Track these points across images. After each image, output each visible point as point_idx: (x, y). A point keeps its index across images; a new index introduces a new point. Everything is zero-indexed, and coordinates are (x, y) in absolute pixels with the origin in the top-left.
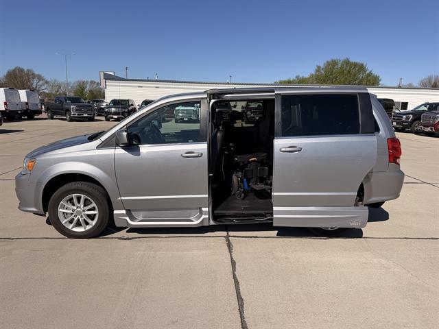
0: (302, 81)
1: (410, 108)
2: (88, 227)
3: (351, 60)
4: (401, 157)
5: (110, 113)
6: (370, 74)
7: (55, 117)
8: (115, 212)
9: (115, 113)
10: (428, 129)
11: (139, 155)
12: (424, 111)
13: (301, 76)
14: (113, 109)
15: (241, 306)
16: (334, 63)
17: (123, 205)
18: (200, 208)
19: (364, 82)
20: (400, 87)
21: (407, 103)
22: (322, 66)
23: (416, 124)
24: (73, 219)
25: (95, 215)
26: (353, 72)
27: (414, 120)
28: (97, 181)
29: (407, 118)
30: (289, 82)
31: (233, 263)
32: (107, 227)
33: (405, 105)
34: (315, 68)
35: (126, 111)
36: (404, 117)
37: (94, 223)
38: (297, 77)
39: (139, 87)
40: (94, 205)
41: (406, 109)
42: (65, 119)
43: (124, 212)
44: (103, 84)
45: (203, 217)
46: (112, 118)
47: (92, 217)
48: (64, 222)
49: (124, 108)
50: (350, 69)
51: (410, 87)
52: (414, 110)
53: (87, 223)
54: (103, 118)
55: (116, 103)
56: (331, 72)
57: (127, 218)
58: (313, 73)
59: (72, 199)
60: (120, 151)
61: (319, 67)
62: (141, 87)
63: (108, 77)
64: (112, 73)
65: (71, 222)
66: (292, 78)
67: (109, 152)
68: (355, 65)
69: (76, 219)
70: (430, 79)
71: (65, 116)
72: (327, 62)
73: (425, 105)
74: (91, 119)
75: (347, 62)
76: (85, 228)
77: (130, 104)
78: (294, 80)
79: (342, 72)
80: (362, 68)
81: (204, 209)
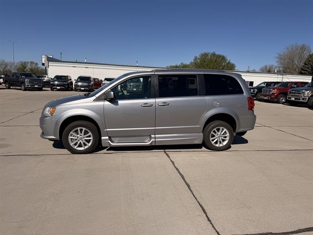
0: (185, 67)
1: (255, 85)
2: (86, 147)
3: (217, 53)
4: (255, 107)
5: (54, 85)
6: (229, 63)
7: (11, 87)
8: (102, 138)
9: (58, 85)
10: (266, 98)
11: (118, 105)
12: (263, 87)
13: (184, 63)
14: (56, 82)
15: (183, 178)
16: (206, 55)
17: (107, 134)
18: (150, 135)
19: (225, 68)
20: (248, 72)
21: (253, 82)
22: (198, 56)
23: (259, 94)
24: (77, 142)
25: (90, 140)
26: (218, 60)
27: (257, 93)
28: (93, 120)
29: (254, 91)
30: (176, 67)
31: (173, 162)
32: (97, 147)
33: (251, 83)
34: (194, 58)
35: (67, 83)
36: (252, 90)
37: (90, 144)
38: (181, 64)
39: (73, 67)
40: (90, 134)
41: (252, 86)
42: (21, 89)
43: (107, 138)
44: (46, 65)
45: (152, 140)
46: (56, 88)
47: (88, 141)
48: (72, 144)
49: (65, 82)
50: (216, 59)
51: (254, 72)
52: (258, 86)
53: (85, 145)
54: (49, 89)
55: (58, 78)
56: (205, 61)
57: (109, 141)
58: (193, 61)
59: (77, 130)
60: (107, 103)
61: (196, 57)
62: (75, 67)
63: (50, 60)
64: (52, 57)
65: (75, 144)
66: (179, 64)
67: (101, 103)
68: (219, 56)
69: (79, 142)
70: (266, 67)
71: (21, 86)
72: (202, 54)
73: (264, 83)
74: (40, 89)
75: (214, 54)
76: (84, 148)
77: (69, 79)
78: (180, 66)
79: (211, 61)
80: (223, 58)
81: (152, 136)
